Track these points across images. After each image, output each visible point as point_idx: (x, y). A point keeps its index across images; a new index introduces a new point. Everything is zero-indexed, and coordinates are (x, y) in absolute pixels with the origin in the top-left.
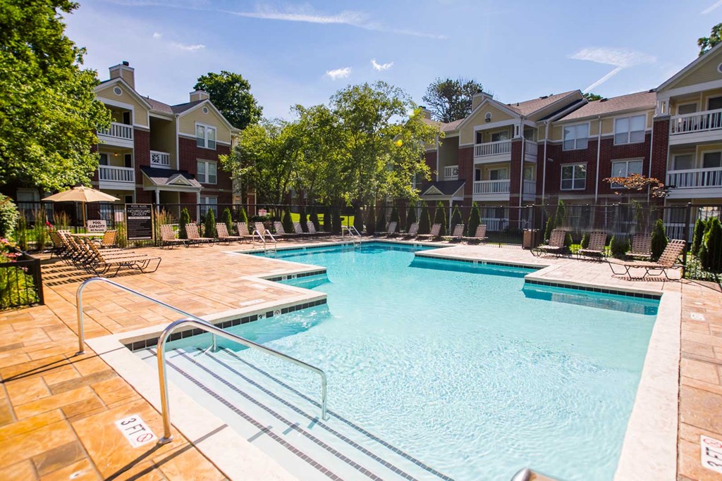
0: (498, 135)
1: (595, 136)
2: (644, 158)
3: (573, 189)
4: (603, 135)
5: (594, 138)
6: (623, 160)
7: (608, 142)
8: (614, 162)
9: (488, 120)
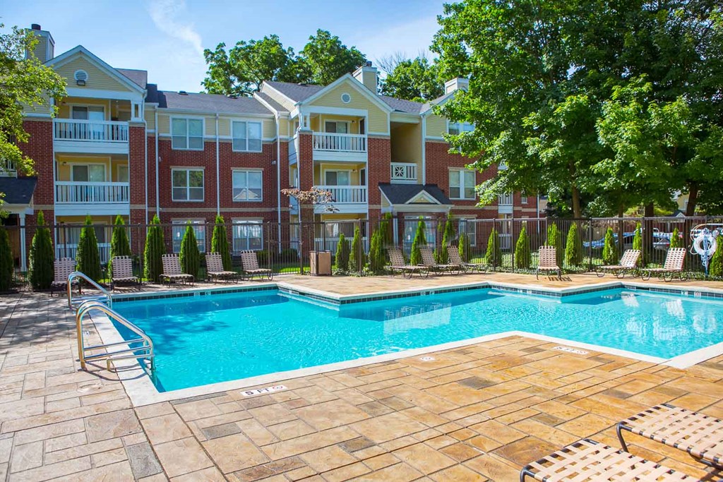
0: (85, 109)
1: (212, 136)
2: (263, 169)
3: (188, 200)
4: (221, 137)
5: (212, 139)
6: (243, 169)
7: (226, 146)
8: (234, 170)
9: (81, 83)
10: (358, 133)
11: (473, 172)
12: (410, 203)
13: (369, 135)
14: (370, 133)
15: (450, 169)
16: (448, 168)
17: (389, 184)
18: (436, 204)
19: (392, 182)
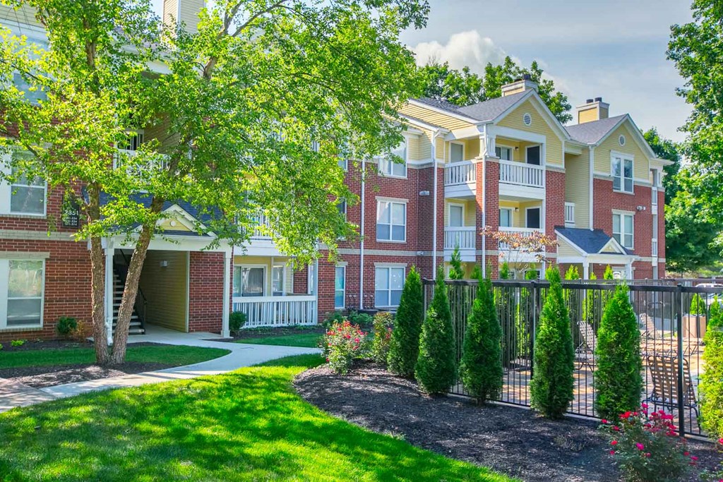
6: (387, 199)
8: (378, 199)
10: (524, 162)
11: (631, 217)
12: (602, 253)
13: (547, 166)
14: (549, 164)
15: (614, 211)
16: (613, 210)
17: (563, 227)
18: (622, 254)
19: (567, 225)
